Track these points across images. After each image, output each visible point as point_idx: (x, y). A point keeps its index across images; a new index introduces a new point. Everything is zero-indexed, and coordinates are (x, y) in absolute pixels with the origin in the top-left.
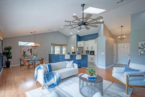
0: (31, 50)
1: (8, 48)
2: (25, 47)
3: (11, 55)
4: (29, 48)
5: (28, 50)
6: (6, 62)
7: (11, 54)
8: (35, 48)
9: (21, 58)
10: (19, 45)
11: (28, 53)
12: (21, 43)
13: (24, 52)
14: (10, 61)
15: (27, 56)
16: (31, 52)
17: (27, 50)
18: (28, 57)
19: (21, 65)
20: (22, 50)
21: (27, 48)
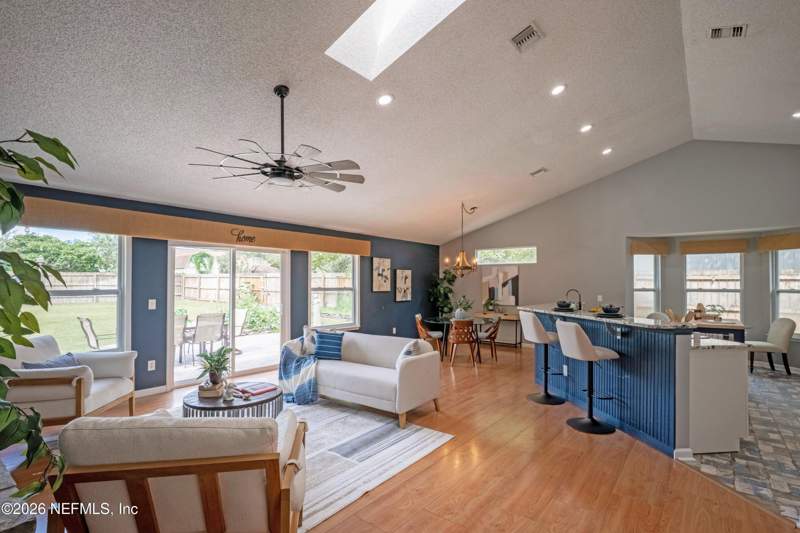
0: (515, 280)
2: (494, 270)
4: (505, 274)
5: (504, 285)
11: (505, 297)
12: (482, 257)
13: (492, 292)
16: (515, 292)
17: (501, 282)
20: (485, 280)
21: (501, 276)
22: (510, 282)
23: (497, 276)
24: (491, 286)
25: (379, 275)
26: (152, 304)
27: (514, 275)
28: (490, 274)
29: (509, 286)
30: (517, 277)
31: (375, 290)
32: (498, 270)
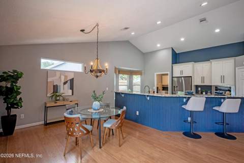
0: (72, 81)
1: (10, 75)
2: (58, 74)
3: (18, 97)
4: (66, 77)
5: (65, 83)
6: (3, 117)
7: (19, 93)
8: (97, 77)
9: (46, 103)
10: (42, 67)
11: (65, 91)
12: (47, 64)
13: (56, 88)
14: (15, 115)
15: (61, 98)
16: (72, 88)
17: (63, 81)
18: (64, 100)
19: (46, 124)
21: (63, 77)
23: (60, 77)
24: (55, 84)
28: (54, 76)
29: (69, 84)
30: (73, 79)
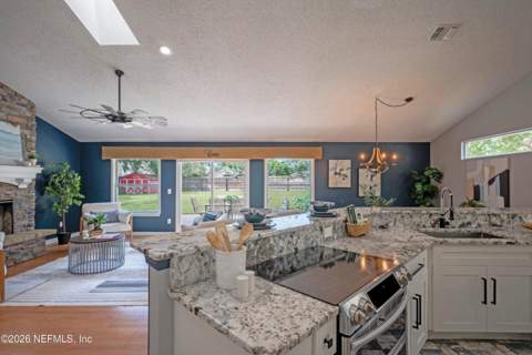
0: (505, 176)
4: (492, 169)
5: (491, 182)
11: (492, 197)
13: (477, 191)
16: (505, 192)
17: (487, 179)
20: (470, 176)
21: (487, 170)
22: (498, 178)
23: (483, 172)
24: (476, 184)
25: (336, 173)
26: (170, 191)
27: (503, 170)
28: (475, 169)
30: (508, 171)
31: (330, 186)
32: (483, 166)
